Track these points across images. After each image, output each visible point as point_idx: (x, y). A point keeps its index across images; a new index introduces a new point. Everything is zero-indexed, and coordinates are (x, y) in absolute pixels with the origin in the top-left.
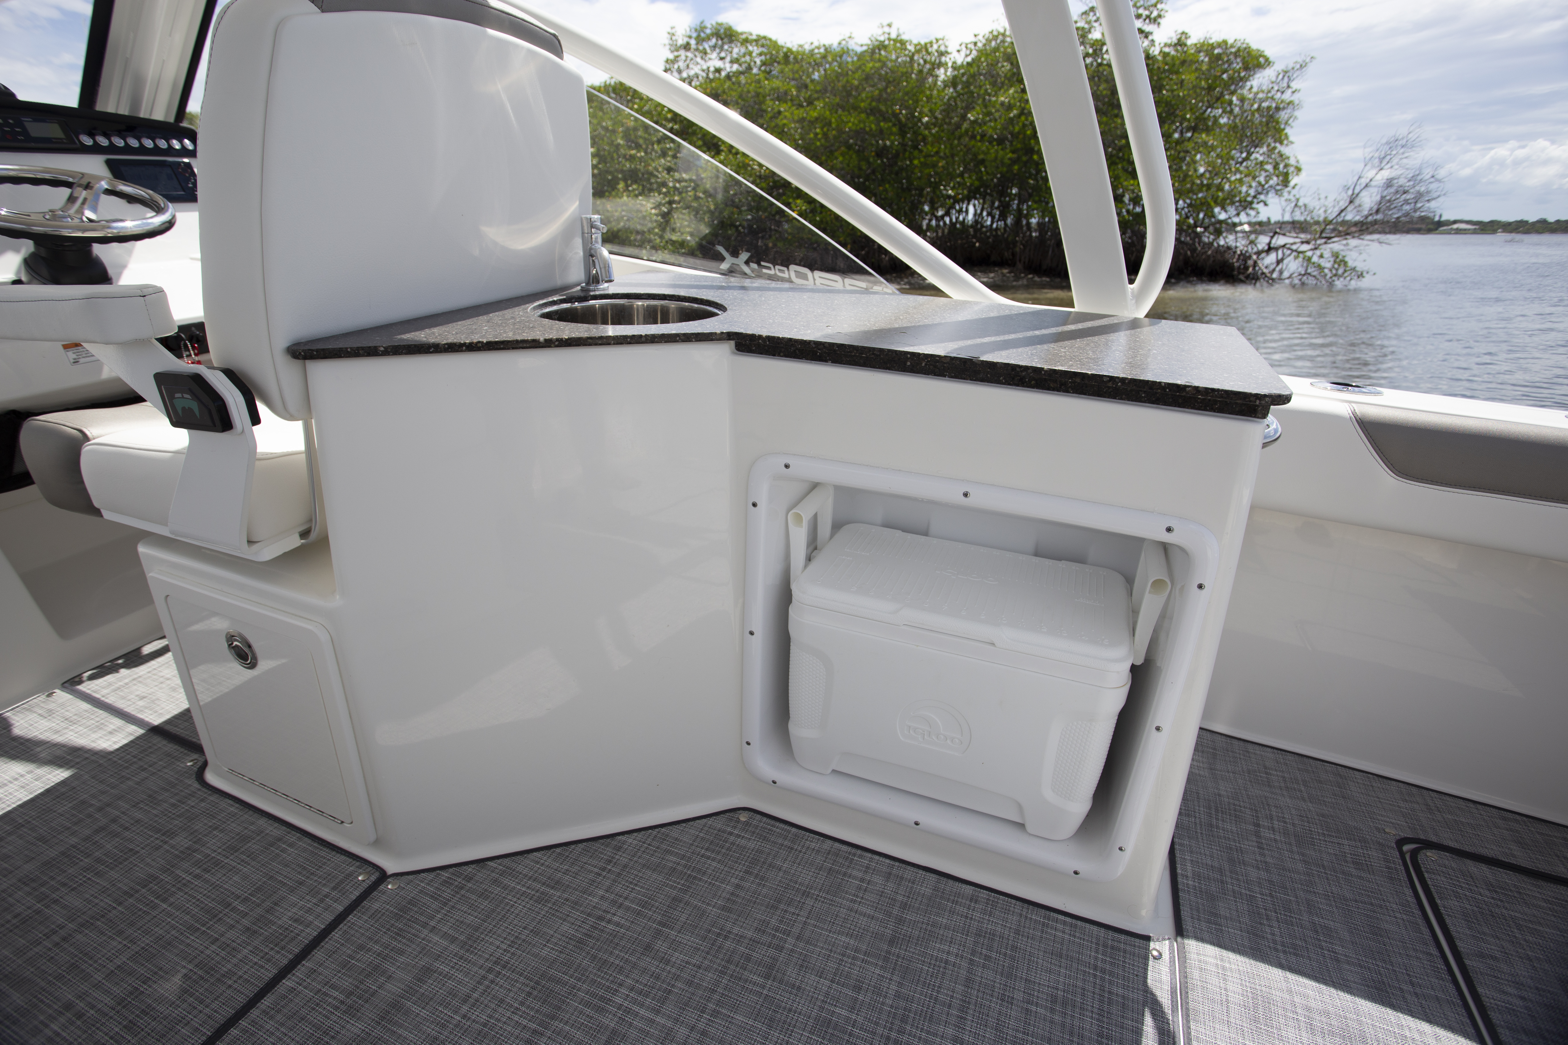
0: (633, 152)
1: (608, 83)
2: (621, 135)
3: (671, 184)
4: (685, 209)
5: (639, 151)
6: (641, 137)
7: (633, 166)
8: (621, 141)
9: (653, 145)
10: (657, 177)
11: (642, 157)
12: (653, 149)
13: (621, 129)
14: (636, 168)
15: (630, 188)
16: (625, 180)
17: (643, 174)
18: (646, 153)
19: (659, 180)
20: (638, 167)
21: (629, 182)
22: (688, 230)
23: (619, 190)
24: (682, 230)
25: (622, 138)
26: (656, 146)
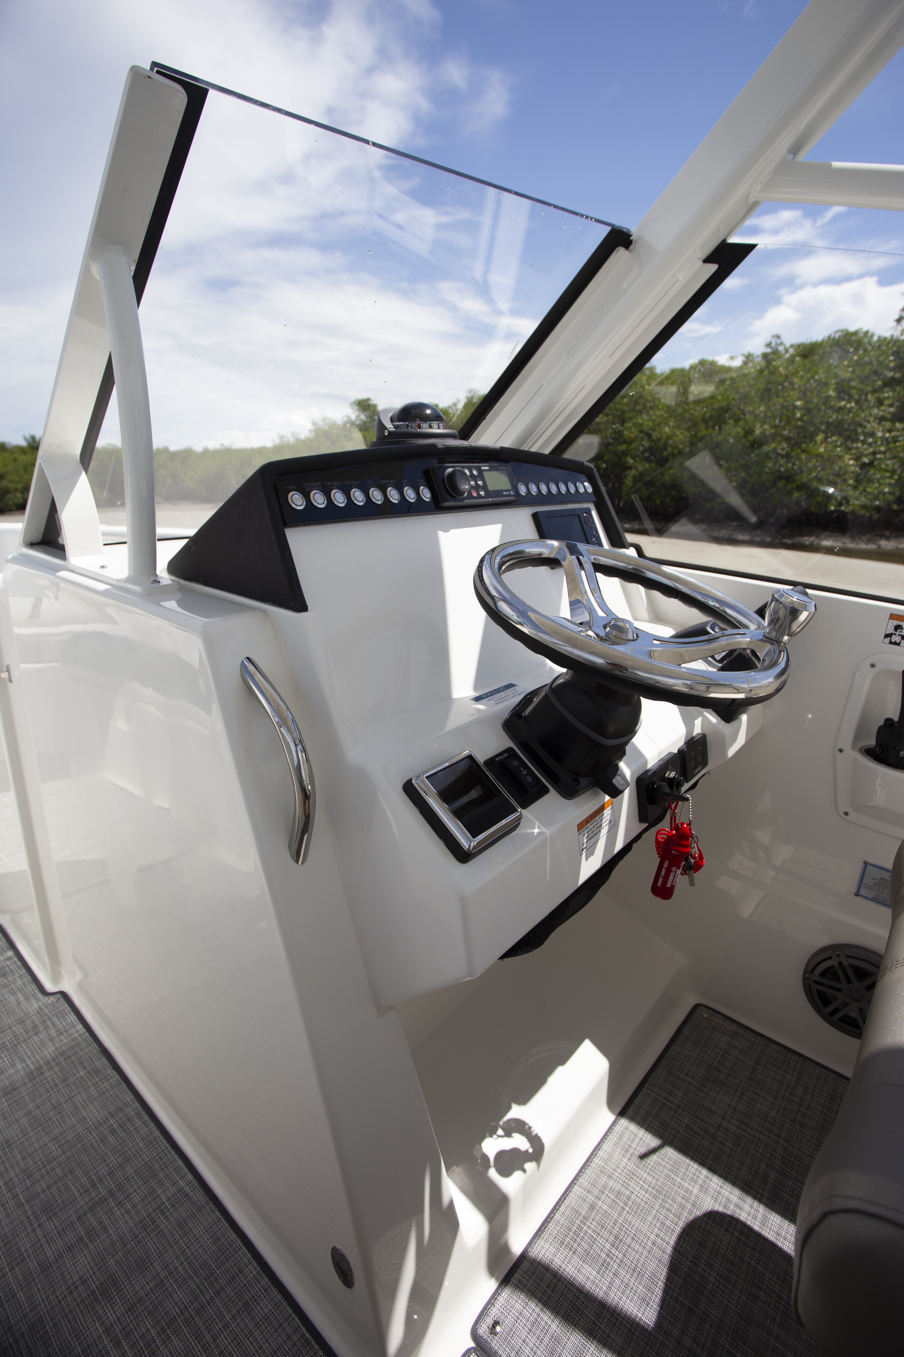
0: (843, 403)
1: (832, 336)
2: (833, 386)
3: (880, 434)
4: (891, 459)
5: (849, 402)
6: (854, 388)
7: (840, 417)
8: (832, 393)
9: (867, 394)
10: (865, 427)
11: (851, 408)
12: (866, 400)
13: (833, 381)
14: (842, 420)
15: (829, 440)
16: (825, 432)
17: (849, 425)
18: (857, 402)
19: (867, 430)
20: (845, 417)
21: (829, 434)
22: (888, 481)
23: (816, 442)
24: (881, 481)
25: (834, 390)
26: (869, 396)
